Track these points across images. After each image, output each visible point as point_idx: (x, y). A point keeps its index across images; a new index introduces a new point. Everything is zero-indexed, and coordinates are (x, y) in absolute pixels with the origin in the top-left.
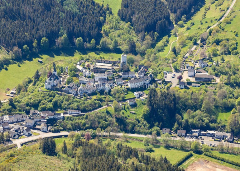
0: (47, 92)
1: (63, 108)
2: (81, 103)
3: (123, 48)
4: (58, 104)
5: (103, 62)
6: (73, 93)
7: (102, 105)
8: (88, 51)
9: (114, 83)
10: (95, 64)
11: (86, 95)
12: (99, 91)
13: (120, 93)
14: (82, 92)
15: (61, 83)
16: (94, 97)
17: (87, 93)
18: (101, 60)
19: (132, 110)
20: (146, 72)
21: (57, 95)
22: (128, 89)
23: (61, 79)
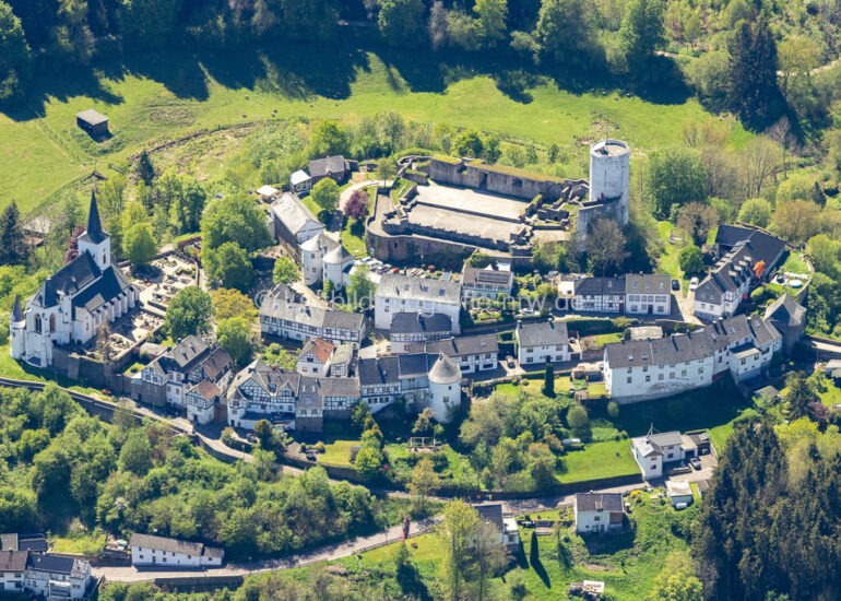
0: (14, 385)
1: (104, 514)
2: (228, 489)
3: (694, 60)
4: (75, 482)
5: (475, 180)
6: (192, 410)
7: (381, 515)
8: (452, 65)
9: (507, 351)
10: (414, 193)
11: (278, 431)
12: (377, 406)
13: (524, 436)
14: (259, 410)
15: (138, 322)
16: (339, 454)
17: (290, 416)
18: (462, 168)
19: (590, 569)
20: (756, 283)
21: (78, 418)
22: (597, 408)
23: (147, 294)
